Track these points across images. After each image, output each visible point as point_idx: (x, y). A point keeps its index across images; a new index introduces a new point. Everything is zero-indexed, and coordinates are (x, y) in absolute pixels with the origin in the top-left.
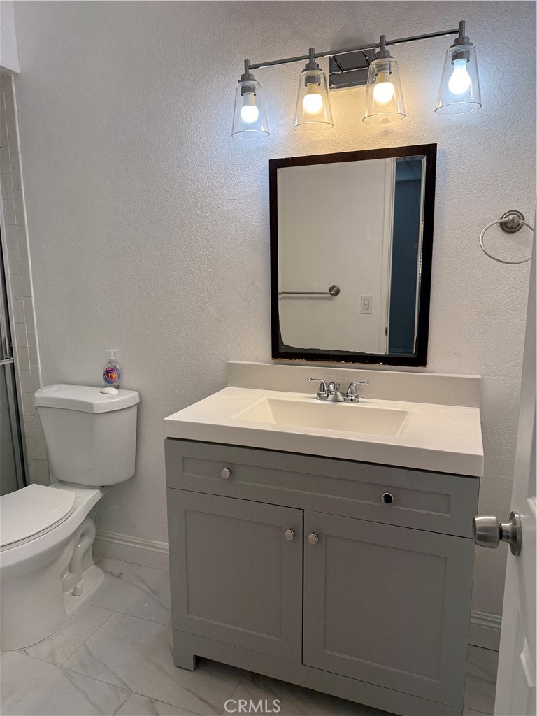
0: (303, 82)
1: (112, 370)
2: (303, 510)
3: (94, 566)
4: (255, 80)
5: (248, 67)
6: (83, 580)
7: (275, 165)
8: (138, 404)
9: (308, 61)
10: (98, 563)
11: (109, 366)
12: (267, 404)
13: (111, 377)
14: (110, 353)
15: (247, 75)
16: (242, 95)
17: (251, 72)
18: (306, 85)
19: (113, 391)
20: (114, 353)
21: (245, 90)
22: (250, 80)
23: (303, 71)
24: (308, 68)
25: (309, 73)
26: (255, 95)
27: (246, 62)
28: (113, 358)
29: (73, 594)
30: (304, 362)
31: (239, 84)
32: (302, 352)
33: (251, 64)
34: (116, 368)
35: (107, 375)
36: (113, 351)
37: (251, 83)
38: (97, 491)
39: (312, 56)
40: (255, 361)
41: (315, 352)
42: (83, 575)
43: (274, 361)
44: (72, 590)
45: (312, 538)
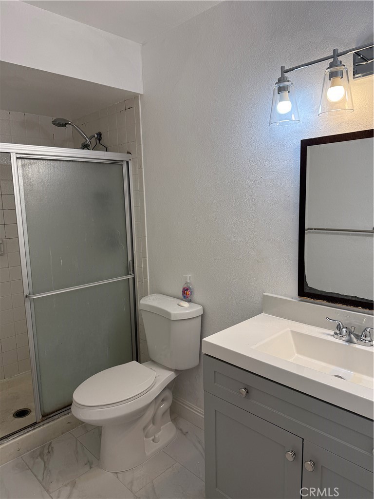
0: (327, 77)
1: (187, 289)
2: (303, 439)
3: (171, 422)
4: (289, 81)
5: (284, 71)
6: (161, 431)
7: (306, 144)
8: (202, 315)
9: (332, 60)
10: (174, 420)
11: (186, 286)
12: (290, 335)
13: (187, 294)
14: (187, 277)
15: (282, 78)
16: (279, 93)
17: (287, 75)
18: (330, 80)
19: (186, 304)
20: (189, 277)
21: (281, 90)
22: (284, 82)
23: (327, 69)
24: (331, 65)
25: (333, 69)
26: (289, 92)
27: (282, 68)
28: (188, 281)
29: (153, 440)
30: (325, 302)
31: (275, 86)
32: (323, 294)
33: (286, 69)
34: (190, 288)
35: (184, 292)
36: (188, 276)
37: (285, 84)
38: (173, 372)
39: (336, 55)
40: (285, 296)
41: (335, 296)
42: (162, 427)
43: (299, 298)
44: (153, 437)
45: (308, 465)
